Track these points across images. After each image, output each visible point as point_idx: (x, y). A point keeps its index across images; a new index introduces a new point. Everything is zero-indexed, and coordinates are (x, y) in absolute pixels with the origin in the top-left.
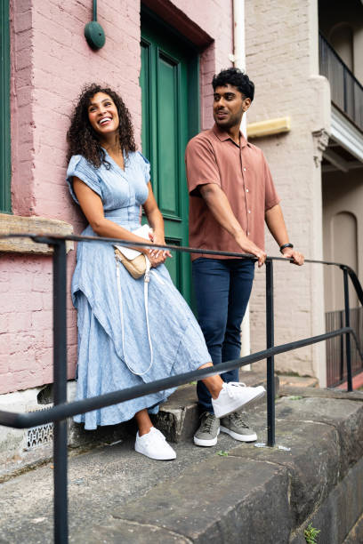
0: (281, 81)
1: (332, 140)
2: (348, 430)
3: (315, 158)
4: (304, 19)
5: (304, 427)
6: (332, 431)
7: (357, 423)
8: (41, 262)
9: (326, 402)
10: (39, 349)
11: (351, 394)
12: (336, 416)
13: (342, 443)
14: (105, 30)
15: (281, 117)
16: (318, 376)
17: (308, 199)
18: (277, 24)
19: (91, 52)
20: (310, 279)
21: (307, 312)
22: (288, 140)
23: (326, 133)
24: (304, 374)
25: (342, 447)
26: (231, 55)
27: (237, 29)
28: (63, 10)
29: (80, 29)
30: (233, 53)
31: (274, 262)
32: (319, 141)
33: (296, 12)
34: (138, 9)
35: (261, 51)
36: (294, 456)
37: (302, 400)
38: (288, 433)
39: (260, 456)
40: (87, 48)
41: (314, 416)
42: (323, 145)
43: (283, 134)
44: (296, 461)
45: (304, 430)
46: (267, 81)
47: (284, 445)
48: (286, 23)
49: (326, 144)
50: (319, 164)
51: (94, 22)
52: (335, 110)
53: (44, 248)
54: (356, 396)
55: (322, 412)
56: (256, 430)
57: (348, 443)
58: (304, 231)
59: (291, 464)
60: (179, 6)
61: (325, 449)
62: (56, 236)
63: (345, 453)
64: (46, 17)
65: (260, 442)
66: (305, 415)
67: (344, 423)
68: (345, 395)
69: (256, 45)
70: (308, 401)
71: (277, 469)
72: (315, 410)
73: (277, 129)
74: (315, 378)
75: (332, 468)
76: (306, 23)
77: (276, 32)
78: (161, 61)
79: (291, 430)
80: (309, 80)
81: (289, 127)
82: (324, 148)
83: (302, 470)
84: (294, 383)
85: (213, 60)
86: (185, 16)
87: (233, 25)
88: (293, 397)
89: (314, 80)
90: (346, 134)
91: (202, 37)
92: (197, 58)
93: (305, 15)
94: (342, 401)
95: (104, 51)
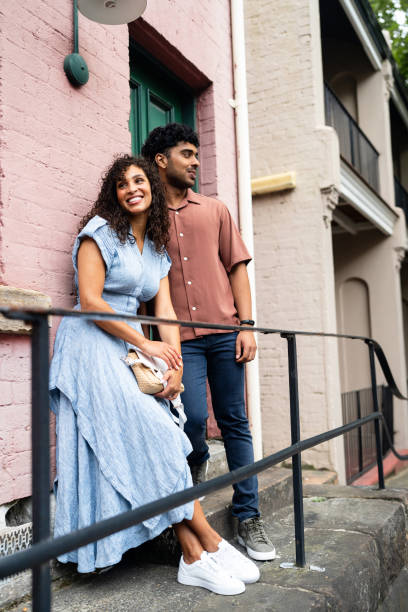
0: (284, 132)
1: (342, 199)
2: (386, 539)
3: (325, 218)
4: (308, 65)
5: (336, 538)
6: (371, 542)
7: (395, 528)
8: (10, 343)
9: (356, 503)
10: (8, 454)
11: (383, 492)
12: (370, 522)
13: (381, 556)
14: (88, 64)
15: (285, 172)
16: (336, 468)
17: (319, 264)
18: (276, 70)
19: (72, 90)
20: (324, 355)
21: (321, 393)
22: (294, 197)
23: (335, 190)
24: (320, 467)
25: (382, 559)
26: (231, 100)
27: (237, 71)
28: (37, 38)
29: (59, 62)
30: (234, 97)
31: (297, 337)
32: (328, 199)
33: (298, 58)
34: (127, 42)
35: (261, 100)
36: (331, 580)
37: (327, 502)
38: (317, 547)
39: (289, 581)
40: (67, 84)
41: (345, 523)
42: (332, 203)
43: (287, 191)
44: (335, 586)
45: (338, 543)
46: (268, 133)
47: (317, 564)
48: (287, 69)
49: (336, 202)
50: (329, 225)
51: (75, 54)
52: (344, 165)
53: (17, 326)
54: (390, 495)
55: (354, 517)
56: (278, 544)
57: (387, 555)
58: (315, 301)
59: (328, 590)
60: (173, 43)
61: (365, 566)
62: (36, 310)
63: (385, 567)
64: (17, 45)
65: (286, 561)
66: (334, 521)
67: (381, 530)
68: (377, 494)
69: (254, 93)
70: (335, 502)
71: (313, 599)
72: (344, 514)
73: (280, 185)
74: (333, 471)
75: (373, 590)
76: (309, 69)
77: (276, 79)
78: (151, 105)
79: (321, 542)
80: (315, 132)
81: (294, 183)
82: (333, 207)
83: (342, 597)
84: (310, 478)
85: (212, 105)
86: (180, 54)
87: (233, 67)
88: (315, 498)
89: (320, 131)
90: (356, 192)
91: (198, 78)
92: (192, 103)
93: (308, 61)
94: (374, 502)
95: (87, 88)
